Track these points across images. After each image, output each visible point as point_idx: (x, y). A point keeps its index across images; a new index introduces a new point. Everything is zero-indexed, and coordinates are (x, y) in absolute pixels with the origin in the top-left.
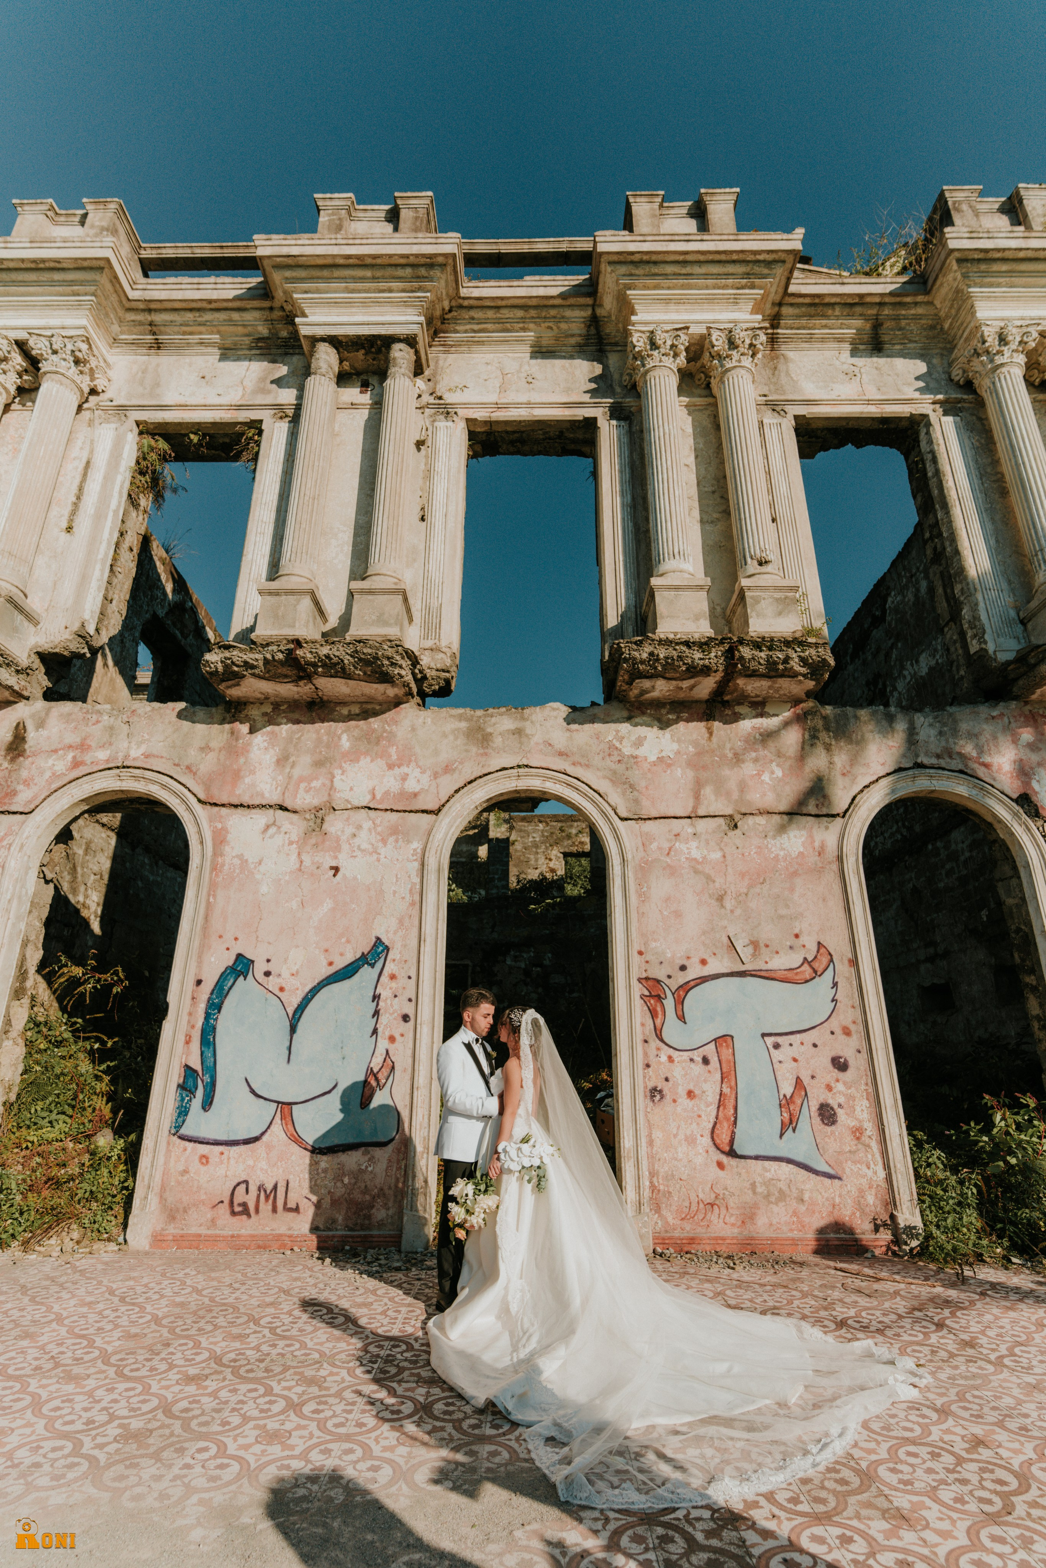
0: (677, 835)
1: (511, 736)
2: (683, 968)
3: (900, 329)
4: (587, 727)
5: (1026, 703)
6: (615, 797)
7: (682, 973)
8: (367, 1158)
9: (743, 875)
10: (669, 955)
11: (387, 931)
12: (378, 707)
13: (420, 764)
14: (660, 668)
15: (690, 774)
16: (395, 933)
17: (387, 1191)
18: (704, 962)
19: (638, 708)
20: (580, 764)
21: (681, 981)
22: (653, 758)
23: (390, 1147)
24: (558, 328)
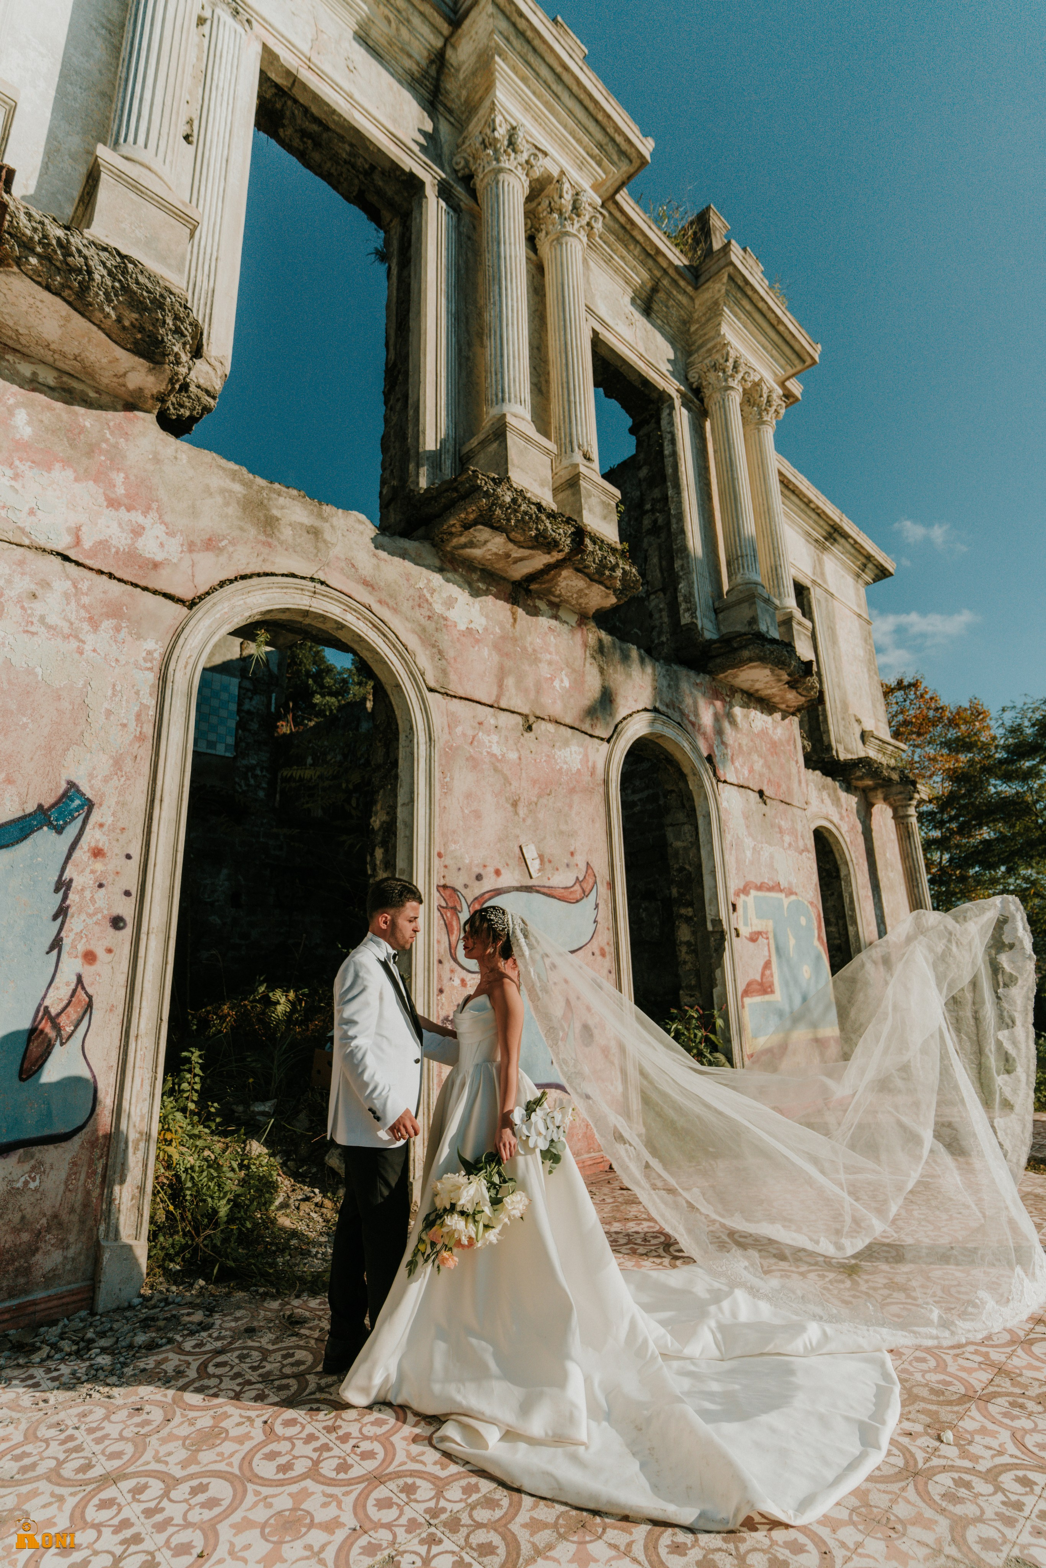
0: (480, 724)
1: (305, 534)
2: (479, 877)
3: (667, 307)
4: (397, 560)
5: (714, 679)
6: (424, 660)
7: (477, 883)
8: (27, 1167)
9: (534, 782)
10: (467, 861)
11: (91, 776)
12: (92, 394)
13: (167, 518)
14: (513, 522)
15: (496, 658)
16: (106, 780)
17: (65, 1217)
18: (498, 873)
19: (451, 562)
20: (387, 605)
21: (477, 893)
22: (462, 627)
23: (77, 1140)
24: (398, 29)
